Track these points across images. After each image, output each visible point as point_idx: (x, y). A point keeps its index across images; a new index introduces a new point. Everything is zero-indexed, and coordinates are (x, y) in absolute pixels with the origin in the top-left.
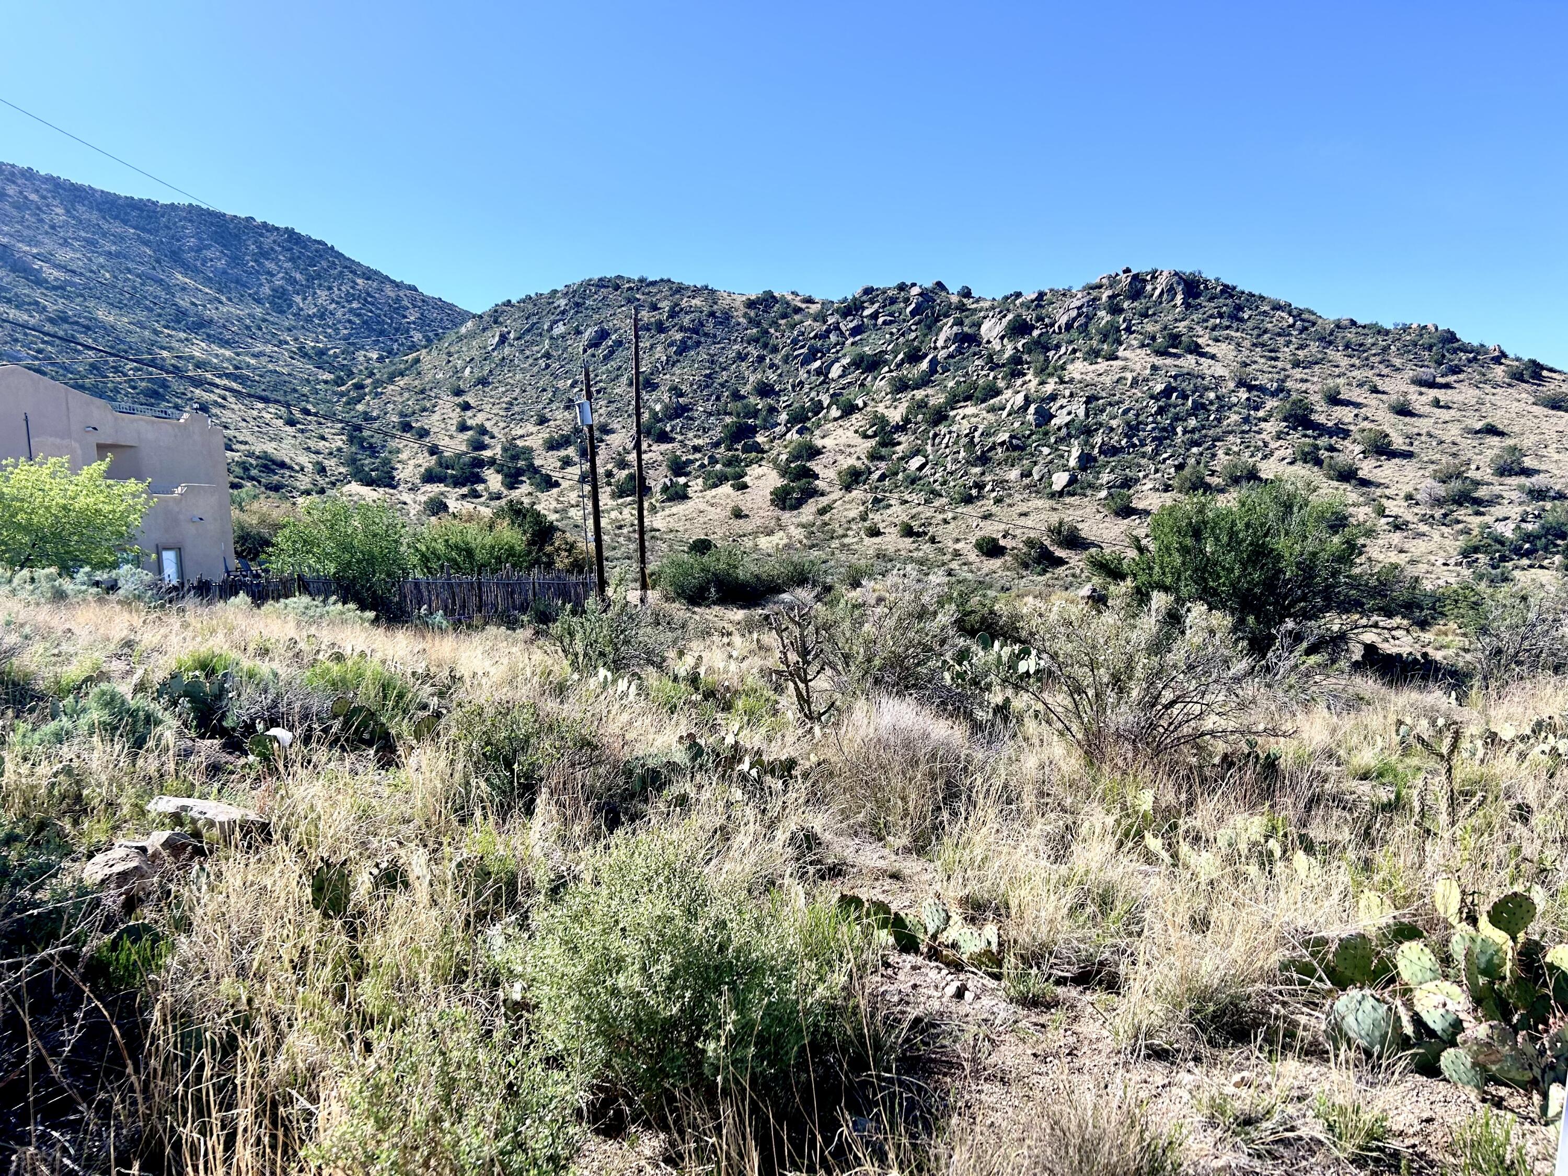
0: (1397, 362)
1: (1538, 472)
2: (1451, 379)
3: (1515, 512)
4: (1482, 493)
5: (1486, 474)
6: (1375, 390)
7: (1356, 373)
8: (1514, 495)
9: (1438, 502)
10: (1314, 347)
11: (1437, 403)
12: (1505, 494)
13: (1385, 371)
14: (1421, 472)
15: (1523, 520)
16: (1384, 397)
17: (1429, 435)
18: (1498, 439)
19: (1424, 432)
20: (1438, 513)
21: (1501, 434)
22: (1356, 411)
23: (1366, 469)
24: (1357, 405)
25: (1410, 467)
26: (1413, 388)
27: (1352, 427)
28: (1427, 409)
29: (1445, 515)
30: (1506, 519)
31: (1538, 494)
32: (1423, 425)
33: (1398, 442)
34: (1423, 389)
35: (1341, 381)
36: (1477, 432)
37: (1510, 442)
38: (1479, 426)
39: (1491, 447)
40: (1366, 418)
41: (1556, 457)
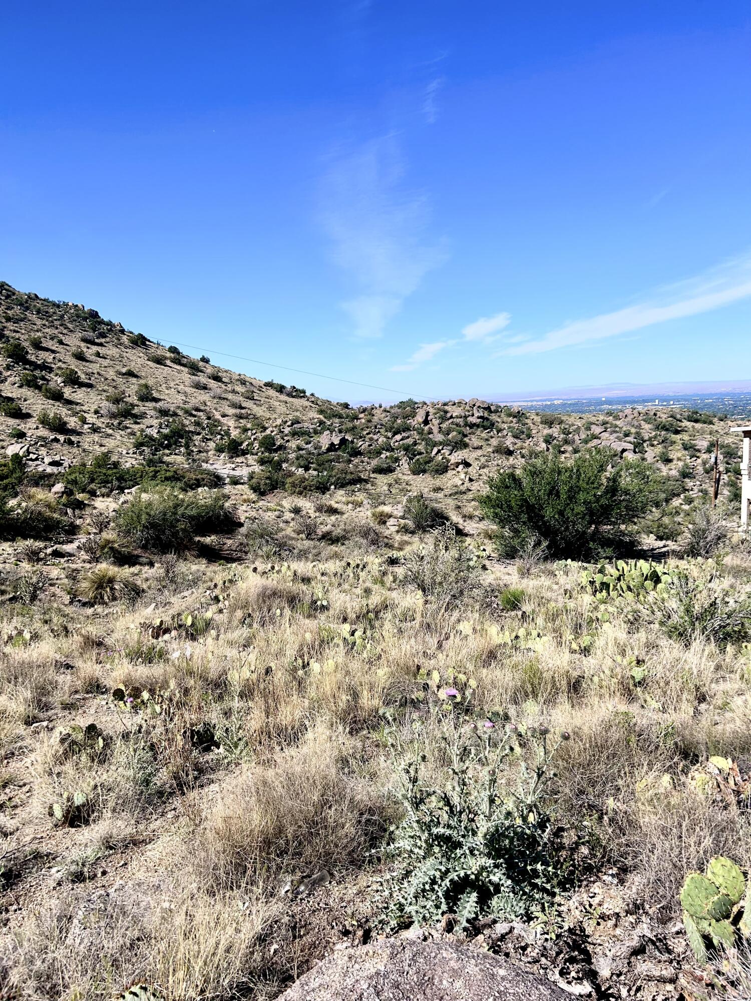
0: (70, 326)
1: (160, 400)
2: (103, 340)
3: (155, 422)
4: (136, 411)
5: (134, 399)
6: (61, 342)
7: (47, 330)
8: (152, 413)
9: (113, 416)
10: (17, 310)
11: (98, 354)
12: (147, 412)
13: (65, 331)
14: (99, 397)
15: (161, 427)
16: (68, 348)
17: (98, 373)
18: (135, 379)
19: (95, 371)
20: (116, 422)
21: (136, 376)
22: (53, 355)
23: (67, 392)
24: (53, 352)
25: (92, 393)
26: (83, 344)
27: (53, 366)
28: (93, 358)
29: (120, 424)
30: (152, 426)
31: (164, 413)
32: (94, 368)
33: (83, 378)
34: (89, 345)
35: (39, 334)
36: (124, 374)
37: (142, 382)
38: (124, 370)
39: (133, 384)
40: (60, 361)
41: (167, 392)
